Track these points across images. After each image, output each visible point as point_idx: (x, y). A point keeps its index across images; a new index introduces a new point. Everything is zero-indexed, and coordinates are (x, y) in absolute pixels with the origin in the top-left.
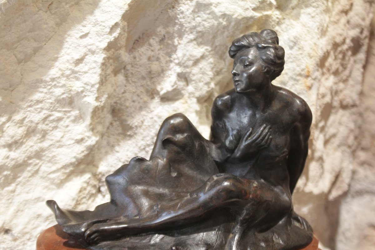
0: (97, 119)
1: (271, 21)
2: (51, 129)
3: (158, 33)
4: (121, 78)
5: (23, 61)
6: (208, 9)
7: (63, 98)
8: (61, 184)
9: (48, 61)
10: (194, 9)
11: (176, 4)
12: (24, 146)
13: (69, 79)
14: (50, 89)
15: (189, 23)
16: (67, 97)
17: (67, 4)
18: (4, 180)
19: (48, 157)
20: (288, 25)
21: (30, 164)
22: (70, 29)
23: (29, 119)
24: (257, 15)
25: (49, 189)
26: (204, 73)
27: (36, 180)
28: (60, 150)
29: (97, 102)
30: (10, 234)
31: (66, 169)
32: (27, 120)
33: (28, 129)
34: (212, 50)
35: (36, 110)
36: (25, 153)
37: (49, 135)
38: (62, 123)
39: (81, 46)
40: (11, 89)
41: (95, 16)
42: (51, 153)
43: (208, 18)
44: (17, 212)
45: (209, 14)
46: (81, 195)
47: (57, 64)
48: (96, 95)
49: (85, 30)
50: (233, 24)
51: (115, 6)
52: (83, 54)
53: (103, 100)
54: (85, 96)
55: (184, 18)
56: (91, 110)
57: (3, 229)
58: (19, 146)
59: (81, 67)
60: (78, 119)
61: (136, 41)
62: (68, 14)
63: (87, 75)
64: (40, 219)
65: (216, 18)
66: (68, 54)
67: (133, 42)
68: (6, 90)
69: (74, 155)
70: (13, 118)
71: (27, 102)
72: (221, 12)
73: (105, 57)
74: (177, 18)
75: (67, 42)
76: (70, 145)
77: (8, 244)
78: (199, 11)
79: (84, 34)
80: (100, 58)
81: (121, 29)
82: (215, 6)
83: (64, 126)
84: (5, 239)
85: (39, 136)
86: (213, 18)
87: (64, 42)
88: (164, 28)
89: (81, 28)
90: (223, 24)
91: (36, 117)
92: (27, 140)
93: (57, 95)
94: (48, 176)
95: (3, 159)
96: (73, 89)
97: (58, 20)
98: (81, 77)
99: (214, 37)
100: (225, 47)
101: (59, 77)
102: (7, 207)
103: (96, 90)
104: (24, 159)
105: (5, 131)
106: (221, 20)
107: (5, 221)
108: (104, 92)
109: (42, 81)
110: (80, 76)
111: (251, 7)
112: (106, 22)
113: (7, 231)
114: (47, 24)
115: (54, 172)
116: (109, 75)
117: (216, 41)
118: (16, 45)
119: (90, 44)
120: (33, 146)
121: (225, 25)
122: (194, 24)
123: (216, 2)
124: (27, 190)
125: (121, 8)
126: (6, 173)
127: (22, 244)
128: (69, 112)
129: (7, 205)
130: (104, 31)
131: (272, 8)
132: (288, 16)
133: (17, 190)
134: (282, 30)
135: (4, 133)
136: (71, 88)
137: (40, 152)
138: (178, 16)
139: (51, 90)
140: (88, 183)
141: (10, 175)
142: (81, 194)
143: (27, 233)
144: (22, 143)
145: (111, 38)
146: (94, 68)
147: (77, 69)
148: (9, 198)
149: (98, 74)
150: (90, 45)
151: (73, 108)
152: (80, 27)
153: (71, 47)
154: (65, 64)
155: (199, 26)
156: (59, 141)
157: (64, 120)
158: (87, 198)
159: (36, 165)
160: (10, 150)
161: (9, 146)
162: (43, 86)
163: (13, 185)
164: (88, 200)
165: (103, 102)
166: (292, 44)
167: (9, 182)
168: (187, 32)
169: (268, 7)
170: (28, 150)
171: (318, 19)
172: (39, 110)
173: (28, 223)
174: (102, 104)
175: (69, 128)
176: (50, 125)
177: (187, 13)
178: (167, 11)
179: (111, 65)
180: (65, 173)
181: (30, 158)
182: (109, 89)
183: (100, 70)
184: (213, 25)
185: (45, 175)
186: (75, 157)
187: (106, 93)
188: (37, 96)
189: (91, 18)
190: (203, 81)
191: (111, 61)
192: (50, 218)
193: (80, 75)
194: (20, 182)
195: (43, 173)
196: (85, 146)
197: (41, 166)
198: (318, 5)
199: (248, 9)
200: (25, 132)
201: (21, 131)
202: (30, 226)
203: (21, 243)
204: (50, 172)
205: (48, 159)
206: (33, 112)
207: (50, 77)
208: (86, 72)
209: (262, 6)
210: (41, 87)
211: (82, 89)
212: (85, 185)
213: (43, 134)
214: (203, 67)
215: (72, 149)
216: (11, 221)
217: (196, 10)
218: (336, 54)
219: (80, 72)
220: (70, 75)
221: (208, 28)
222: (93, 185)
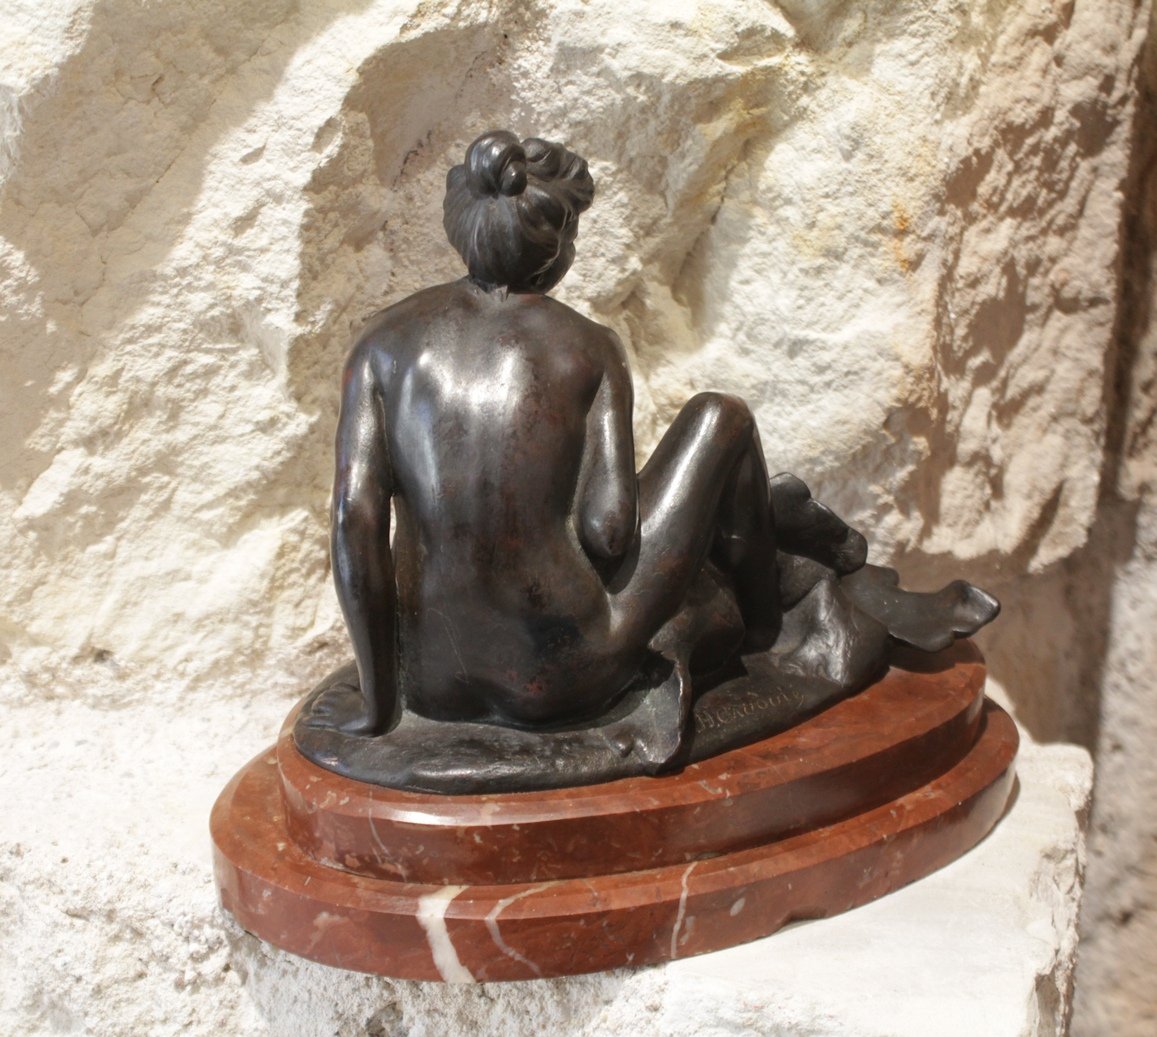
0: (308, 368)
1: (782, 81)
2: (190, 395)
3: (469, 131)
4: (376, 253)
5: (105, 228)
6: (593, 63)
7: (213, 318)
8: (230, 536)
9: (167, 224)
10: (555, 64)
11: (507, 53)
12: (125, 441)
13: (223, 268)
14: (177, 296)
15: (547, 100)
16: (222, 313)
17: (202, 75)
18: (83, 527)
19: (191, 467)
20: (835, 92)
21: (147, 486)
22: (216, 139)
23: (130, 375)
24: (736, 69)
25: (202, 549)
26: (603, 233)
27: (164, 526)
28: (220, 448)
29: (301, 325)
30: (108, 663)
31: (237, 498)
32: (126, 376)
33: (131, 397)
34: (619, 171)
35: (146, 348)
36: (129, 459)
37: (188, 412)
38: (217, 380)
39: (245, 182)
40: (81, 298)
41: (276, 103)
42: (197, 458)
43: (597, 86)
44: (124, 607)
45: (599, 75)
46: (284, 565)
47: (190, 231)
48: (296, 308)
49: (254, 141)
50: (666, 98)
51: (326, 75)
52: (251, 204)
53: (318, 317)
54: (269, 310)
55: (530, 88)
56: (285, 347)
57: (89, 649)
58: (112, 442)
59: (250, 238)
60: (258, 369)
61: (411, 155)
62: (210, 101)
63: (269, 255)
64: (181, 626)
65: (617, 85)
66: (216, 205)
67: (401, 159)
68: (65, 303)
69: (256, 461)
70: (92, 371)
71: (121, 332)
72: (630, 69)
73: (311, 209)
74: (512, 90)
75: (211, 172)
76: (242, 435)
77: (105, 686)
78: (568, 67)
79: (250, 150)
80: (296, 211)
81: (345, 134)
82: (610, 54)
83: (224, 388)
84: (97, 673)
85: (160, 415)
86: (610, 86)
87: (203, 175)
88: (483, 116)
89: (243, 135)
90: (639, 100)
91: (149, 368)
92: (132, 427)
93: (197, 309)
94: (196, 515)
95: (74, 476)
96: (236, 293)
97: (184, 118)
98: (254, 263)
99: (622, 136)
100: (656, 159)
101: (198, 265)
102: (97, 595)
103: (294, 294)
104: (129, 473)
105: (74, 404)
106: (631, 90)
107: (93, 629)
108: (320, 296)
109: (155, 277)
110: (249, 261)
111: (713, 50)
112: (303, 119)
113: (101, 656)
114: (154, 131)
115: (209, 506)
116: (331, 252)
117: (628, 145)
118: (79, 191)
119: (268, 176)
120: (150, 440)
121: (642, 102)
122: (561, 104)
123: (612, 43)
124: (144, 551)
125: (340, 80)
126: (84, 509)
127: (140, 687)
128: (234, 351)
129: (97, 590)
130: (300, 142)
131: (784, 48)
132: (833, 66)
133: (119, 550)
134: (820, 106)
135: (72, 411)
136: (229, 292)
137: (170, 455)
138: (516, 84)
139: (181, 299)
140: (302, 534)
141: (96, 514)
142: (283, 561)
143: (151, 660)
144: (120, 435)
145: (321, 159)
146: (284, 238)
147: (240, 242)
148: (100, 571)
149: (295, 255)
150: (269, 180)
151: (242, 341)
152: (239, 133)
153: (221, 185)
154: (210, 231)
155: (574, 107)
156: (214, 427)
157: (222, 372)
158: (304, 571)
159: (161, 488)
160: (92, 453)
161: (89, 443)
162: (160, 290)
163: (110, 539)
164: (308, 575)
165: (321, 324)
166: (846, 145)
167: (98, 532)
168: (544, 125)
169: (772, 46)
170: (138, 452)
171: (930, 67)
172: (155, 349)
173: (152, 635)
174: (317, 329)
175: (237, 393)
176: (188, 385)
177: (539, 75)
178: (487, 73)
179: (336, 225)
180: (239, 509)
181: (143, 471)
182: (337, 286)
183: (299, 242)
184: (612, 104)
185: (188, 513)
186: (257, 468)
187: (329, 299)
188: (147, 315)
189: (267, 110)
190: (603, 255)
191: (332, 216)
192: (207, 622)
193: (249, 257)
194: (126, 532)
195: (183, 507)
196: (283, 438)
197: (174, 490)
198: (925, 27)
199: (705, 56)
200: (125, 407)
201: (113, 404)
202: (158, 644)
203: (138, 684)
204: (199, 504)
205: (191, 473)
206: (141, 356)
207: (174, 264)
208: (263, 251)
209: (747, 43)
210: (153, 292)
211: (257, 293)
212: (294, 538)
213: (172, 408)
214: (598, 216)
215: (250, 446)
216: (108, 629)
217: (562, 67)
218: (1020, 155)
219: (249, 250)
220: (223, 259)
221: (602, 113)
222: (317, 536)
